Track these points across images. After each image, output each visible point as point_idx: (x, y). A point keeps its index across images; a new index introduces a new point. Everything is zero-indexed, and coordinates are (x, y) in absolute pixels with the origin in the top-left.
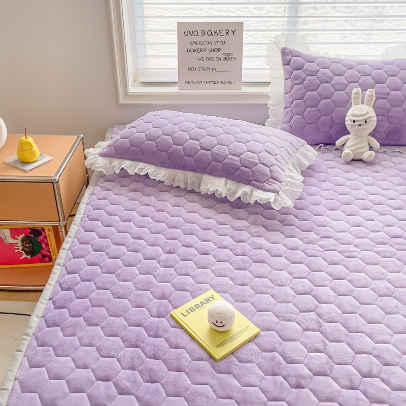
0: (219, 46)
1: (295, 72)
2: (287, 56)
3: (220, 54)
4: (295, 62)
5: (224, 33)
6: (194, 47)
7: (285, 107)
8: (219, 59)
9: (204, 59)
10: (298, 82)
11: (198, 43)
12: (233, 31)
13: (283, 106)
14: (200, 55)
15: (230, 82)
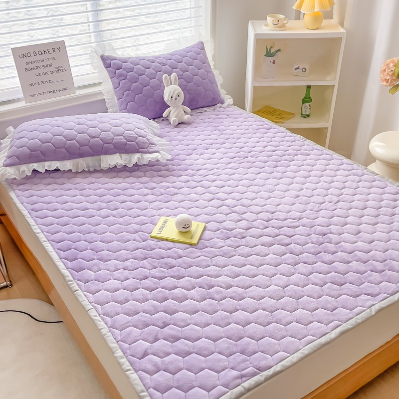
0: (50, 62)
1: (117, 71)
2: (108, 62)
3: (52, 69)
4: (114, 64)
5: (51, 51)
6: (30, 66)
7: (118, 98)
8: (53, 72)
9: (41, 74)
10: (122, 78)
11: (33, 63)
12: (58, 48)
13: (116, 98)
14: (37, 72)
15: (66, 89)
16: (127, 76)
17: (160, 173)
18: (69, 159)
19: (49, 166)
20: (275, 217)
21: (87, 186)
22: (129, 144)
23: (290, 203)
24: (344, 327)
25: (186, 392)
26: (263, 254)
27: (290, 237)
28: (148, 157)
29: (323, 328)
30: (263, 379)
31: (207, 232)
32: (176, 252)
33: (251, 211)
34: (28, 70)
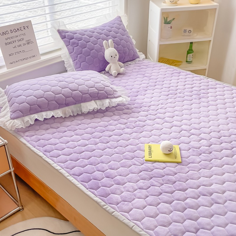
0: (22, 37)
1: (71, 41)
2: (63, 34)
4: (68, 35)
5: (22, 29)
6: (9, 41)
8: (25, 44)
9: (17, 47)
10: (75, 45)
11: (10, 38)
12: (27, 26)
13: (71, 60)
14: (14, 45)
16: (78, 44)
18: (59, 109)
22: (100, 93)
28: (115, 101)
34: (7, 44)
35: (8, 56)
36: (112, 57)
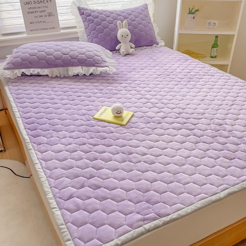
0: (45, 9)
1: (88, 17)
4: (86, 13)
5: (45, 2)
6: (31, 10)
7: (87, 35)
8: (46, 16)
9: (38, 17)
10: (91, 22)
11: (33, 8)
14: (35, 15)
15: (54, 28)
16: (94, 21)
17: (108, 81)
18: (47, 68)
19: (34, 71)
20: (185, 112)
21: (57, 86)
22: (88, 60)
23: (197, 104)
24: (232, 189)
25: (97, 227)
26: (173, 135)
27: (195, 125)
28: (100, 69)
29: (214, 189)
30: (161, 223)
31: (134, 118)
32: (109, 129)
33: (168, 107)
34: (29, 13)
35: (29, 23)
36: (122, 36)
